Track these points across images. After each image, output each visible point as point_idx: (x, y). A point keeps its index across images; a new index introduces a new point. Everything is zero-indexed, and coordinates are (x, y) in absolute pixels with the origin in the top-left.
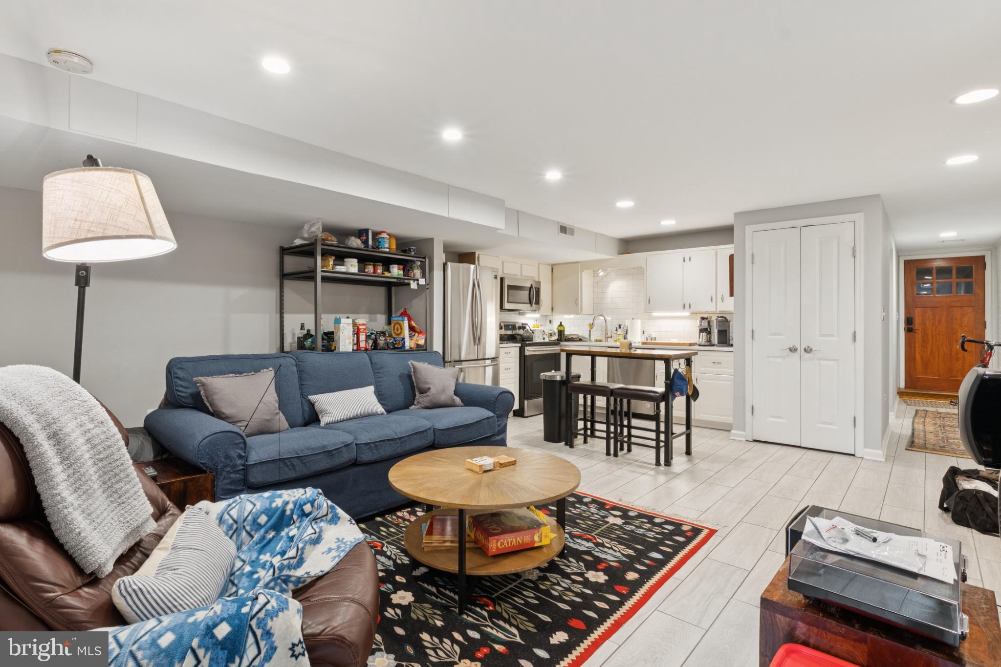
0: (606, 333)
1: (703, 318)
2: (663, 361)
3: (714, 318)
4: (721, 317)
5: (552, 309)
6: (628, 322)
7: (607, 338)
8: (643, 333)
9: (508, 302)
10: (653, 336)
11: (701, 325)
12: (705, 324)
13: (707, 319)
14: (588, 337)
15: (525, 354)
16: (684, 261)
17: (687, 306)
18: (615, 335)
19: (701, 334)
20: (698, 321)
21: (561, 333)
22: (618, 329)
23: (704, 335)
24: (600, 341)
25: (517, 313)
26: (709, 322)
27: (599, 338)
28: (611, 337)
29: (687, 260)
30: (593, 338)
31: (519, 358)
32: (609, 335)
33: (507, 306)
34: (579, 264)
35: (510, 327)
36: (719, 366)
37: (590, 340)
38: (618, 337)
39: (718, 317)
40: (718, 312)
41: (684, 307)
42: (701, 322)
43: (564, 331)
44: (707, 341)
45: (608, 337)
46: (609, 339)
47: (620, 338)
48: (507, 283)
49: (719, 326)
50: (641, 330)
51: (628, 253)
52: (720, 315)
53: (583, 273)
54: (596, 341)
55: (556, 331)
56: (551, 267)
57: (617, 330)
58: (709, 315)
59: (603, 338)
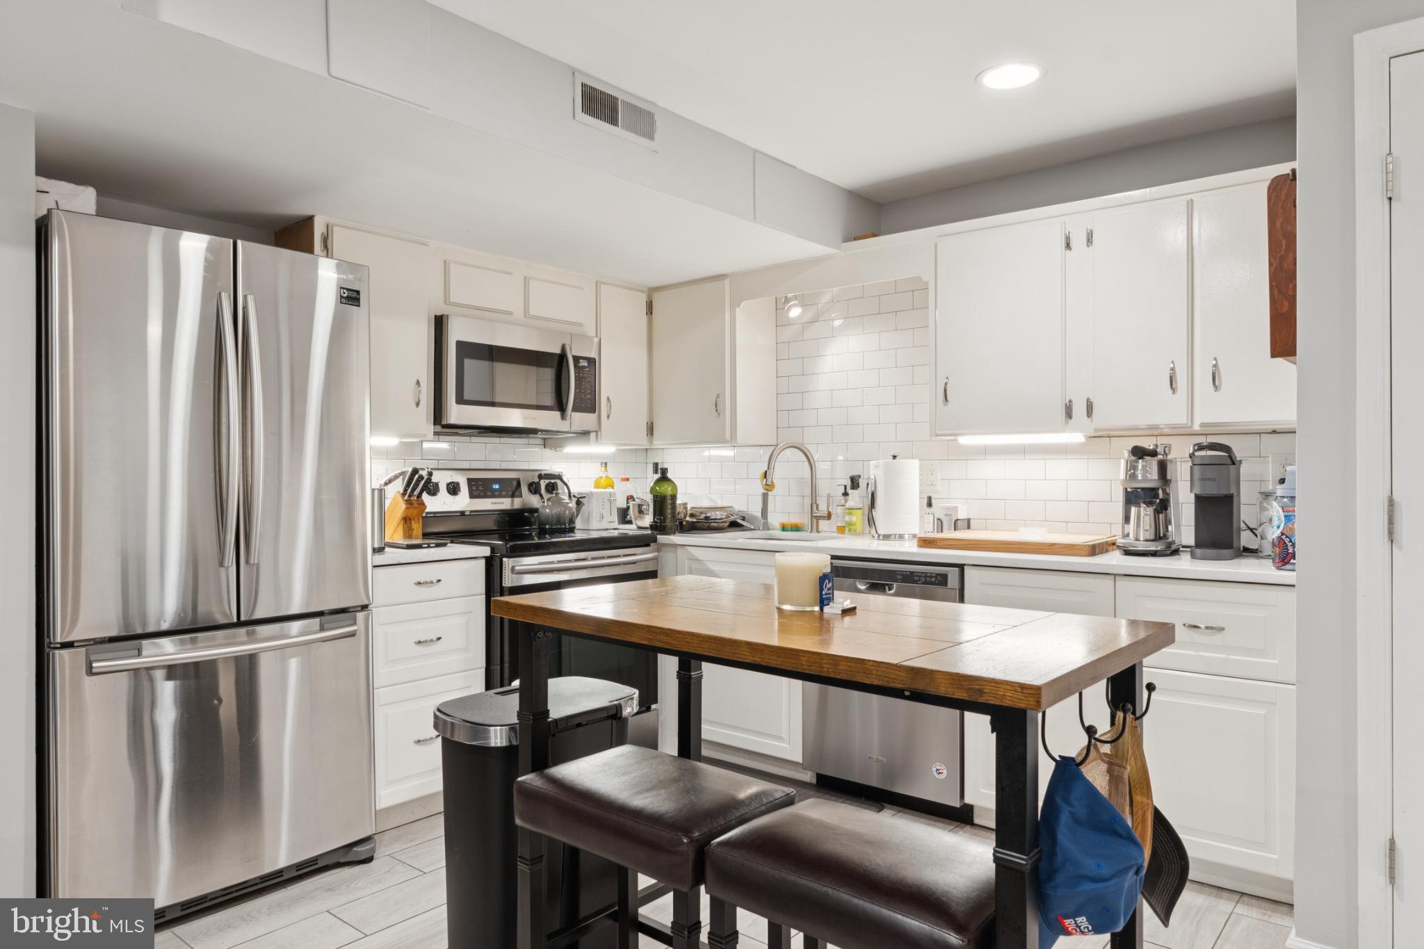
0: (814, 504)
1: (1139, 453)
2: (988, 718)
3: (1180, 455)
4: (1213, 447)
5: (651, 430)
6: (876, 467)
7: (816, 519)
8: (930, 505)
9: (460, 400)
10: (962, 515)
11: (1133, 477)
12: (1148, 473)
13: (1153, 454)
14: (759, 515)
15: (504, 585)
16: (1068, 246)
17: (1079, 409)
18: (840, 510)
19: (1133, 510)
20: (1123, 463)
21: (663, 504)
22: (850, 491)
23: (1144, 514)
24: (796, 528)
25: (533, 440)
26: (1163, 467)
27: (794, 520)
28: (829, 516)
29: (1078, 241)
30: (775, 519)
31: (484, 597)
32: (823, 509)
33: (456, 413)
34: (727, 282)
35: (496, 486)
36: (1217, 638)
37: (766, 527)
38: (847, 518)
39: (1201, 447)
40: (1197, 427)
41: (1069, 413)
42: (1132, 468)
43: (674, 497)
44: (1158, 538)
45: (818, 518)
46: (823, 524)
47: (854, 519)
48: (457, 332)
49: (1202, 479)
50: (921, 492)
51: (874, 235)
52: (1203, 440)
53: (739, 312)
54: (784, 528)
55: (649, 498)
56: (643, 299)
57: (846, 494)
58: (1162, 441)
59: (805, 520)
